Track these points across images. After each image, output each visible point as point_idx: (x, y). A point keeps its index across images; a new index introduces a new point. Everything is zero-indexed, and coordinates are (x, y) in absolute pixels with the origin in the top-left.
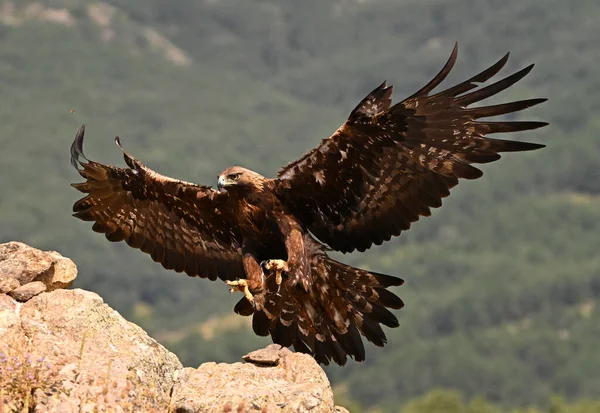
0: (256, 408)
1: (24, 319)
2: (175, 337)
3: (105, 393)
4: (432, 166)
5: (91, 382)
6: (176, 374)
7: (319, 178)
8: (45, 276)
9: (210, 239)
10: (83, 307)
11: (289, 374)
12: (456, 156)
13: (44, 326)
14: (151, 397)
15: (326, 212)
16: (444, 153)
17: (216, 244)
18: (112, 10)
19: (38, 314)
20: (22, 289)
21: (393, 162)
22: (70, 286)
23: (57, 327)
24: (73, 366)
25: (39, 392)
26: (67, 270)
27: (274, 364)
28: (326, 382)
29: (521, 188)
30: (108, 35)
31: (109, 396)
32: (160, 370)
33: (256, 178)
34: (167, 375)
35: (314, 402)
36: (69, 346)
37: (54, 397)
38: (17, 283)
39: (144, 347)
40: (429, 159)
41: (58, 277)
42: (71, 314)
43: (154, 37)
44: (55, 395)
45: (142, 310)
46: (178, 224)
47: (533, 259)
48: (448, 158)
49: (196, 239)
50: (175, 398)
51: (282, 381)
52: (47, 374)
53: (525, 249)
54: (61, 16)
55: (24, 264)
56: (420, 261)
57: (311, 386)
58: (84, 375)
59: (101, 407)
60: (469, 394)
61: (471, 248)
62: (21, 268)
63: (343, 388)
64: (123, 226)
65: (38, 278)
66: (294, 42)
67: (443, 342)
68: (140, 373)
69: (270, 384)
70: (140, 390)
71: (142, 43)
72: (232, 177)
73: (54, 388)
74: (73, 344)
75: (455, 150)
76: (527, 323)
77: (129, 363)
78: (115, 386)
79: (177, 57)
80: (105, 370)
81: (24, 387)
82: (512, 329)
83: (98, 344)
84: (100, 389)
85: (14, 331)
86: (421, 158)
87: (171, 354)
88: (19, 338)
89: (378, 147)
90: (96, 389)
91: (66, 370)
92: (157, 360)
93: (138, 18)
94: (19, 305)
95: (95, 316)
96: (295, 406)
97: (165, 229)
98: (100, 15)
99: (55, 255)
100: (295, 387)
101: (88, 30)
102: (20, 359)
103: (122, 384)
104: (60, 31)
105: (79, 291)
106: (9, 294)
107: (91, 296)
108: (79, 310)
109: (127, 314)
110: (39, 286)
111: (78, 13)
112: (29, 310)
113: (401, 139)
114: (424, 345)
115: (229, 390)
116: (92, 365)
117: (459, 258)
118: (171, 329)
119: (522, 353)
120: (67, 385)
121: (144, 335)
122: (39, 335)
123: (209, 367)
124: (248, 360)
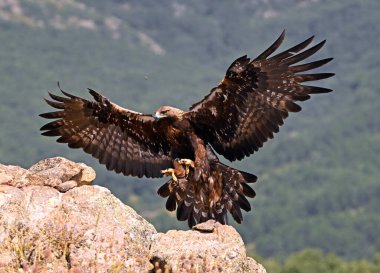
0: (200, 257)
1: (64, 202)
2: (153, 215)
3: (111, 247)
4: (274, 104)
5: (102, 240)
6: (153, 237)
7: (214, 112)
8: (77, 178)
9: (146, 150)
10: (99, 196)
11: (220, 238)
12: (287, 97)
13: (75, 207)
14: (138, 250)
15: (221, 135)
16: (280, 95)
17: (149, 153)
18: (119, 21)
19: (72, 200)
20: (63, 185)
21: (253, 102)
22: (91, 183)
23: (83, 208)
24: (92, 231)
25: (72, 246)
26: (89, 174)
27: (211, 231)
28: (242, 242)
29: (359, 129)
30: (116, 36)
31: (113, 249)
32: (144, 234)
33: (178, 112)
34: (148, 237)
35: (234, 254)
36: (90, 219)
37: (81, 249)
38: (60, 181)
39: (134, 220)
40: (272, 99)
41: (85, 178)
42: (92, 200)
43: (144, 37)
44: (81, 248)
45: (134, 198)
46: (126, 140)
47: (366, 171)
48: (282, 98)
49: (136, 150)
50: (152, 250)
51: (215, 242)
52: (77, 235)
53: (361, 166)
54: (89, 24)
55: (65, 170)
56: (299, 172)
57: (233, 244)
58: (98, 236)
59: (108, 255)
60: (326, 251)
61: (329, 165)
62: (62, 172)
63: (252, 246)
64: (85, 139)
65: (72, 178)
66: (226, 41)
67: (312, 220)
68: (132, 236)
69: (209, 243)
70: (132, 246)
71: (136, 40)
72: (163, 113)
73: (81, 244)
74: (92, 218)
75: (285, 93)
76: (362, 210)
77: (125, 229)
78: (117, 243)
79: (157, 49)
80: (111, 233)
81: (63, 242)
82: (353, 213)
83: (107, 218)
84: (108, 245)
85: (57, 209)
86: (268, 99)
87: (150, 225)
88: (60, 214)
89: (244, 92)
90: (106, 244)
91: (88, 233)
92: (142, 228)
93: (134, 26)
94: (61, 194)
95: (105, 202)
96: (223, 256)
97: (115, 143)
98: (112, 23)
99: (83, 165)
100: (223, 245)
101: (105, 33)
102: (61, 226)
103: (121, 242)
104: (89, 33)
105: (96, 186)
106: (55, 187)
107: (103, 189)
108: (96, 198)
109: (125, 201)
110: (73, 183)
111: (99, 23)
112: (67, 198)
113: (256, 87)
114: (300, 222)
115: (184, 246)
116: (104, 230)
117: (322, 171)
118: (151, 210)
119: (358, 227)
120: (89, 242)
121: (135, 213)
122: (73, 212)
123: (172, 232)
124: (196, 229)
